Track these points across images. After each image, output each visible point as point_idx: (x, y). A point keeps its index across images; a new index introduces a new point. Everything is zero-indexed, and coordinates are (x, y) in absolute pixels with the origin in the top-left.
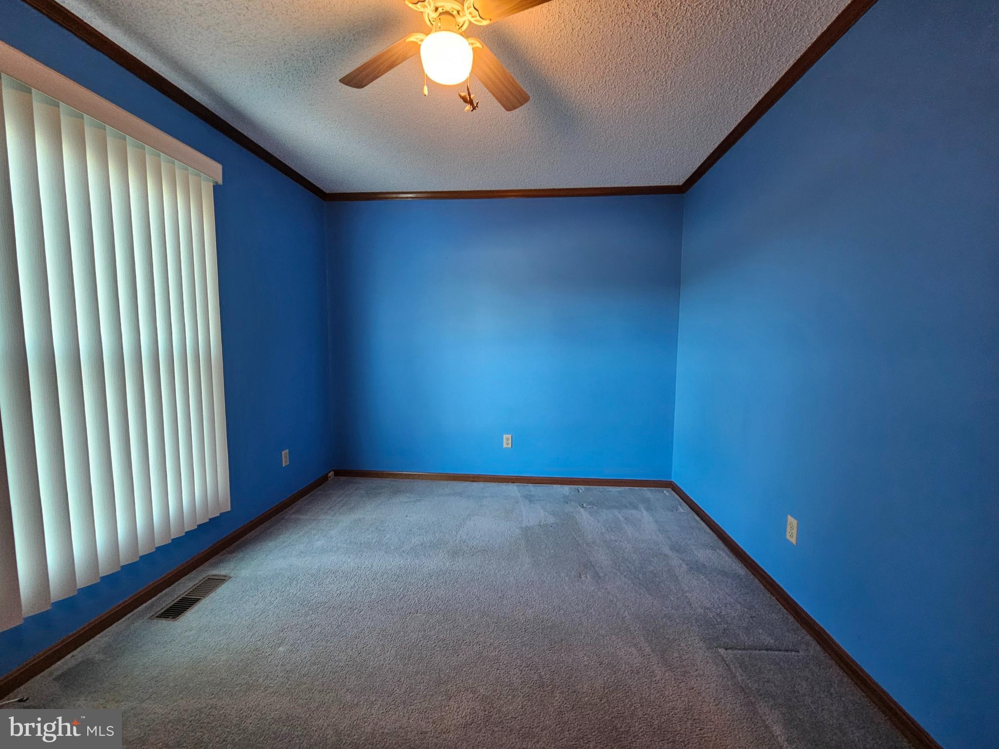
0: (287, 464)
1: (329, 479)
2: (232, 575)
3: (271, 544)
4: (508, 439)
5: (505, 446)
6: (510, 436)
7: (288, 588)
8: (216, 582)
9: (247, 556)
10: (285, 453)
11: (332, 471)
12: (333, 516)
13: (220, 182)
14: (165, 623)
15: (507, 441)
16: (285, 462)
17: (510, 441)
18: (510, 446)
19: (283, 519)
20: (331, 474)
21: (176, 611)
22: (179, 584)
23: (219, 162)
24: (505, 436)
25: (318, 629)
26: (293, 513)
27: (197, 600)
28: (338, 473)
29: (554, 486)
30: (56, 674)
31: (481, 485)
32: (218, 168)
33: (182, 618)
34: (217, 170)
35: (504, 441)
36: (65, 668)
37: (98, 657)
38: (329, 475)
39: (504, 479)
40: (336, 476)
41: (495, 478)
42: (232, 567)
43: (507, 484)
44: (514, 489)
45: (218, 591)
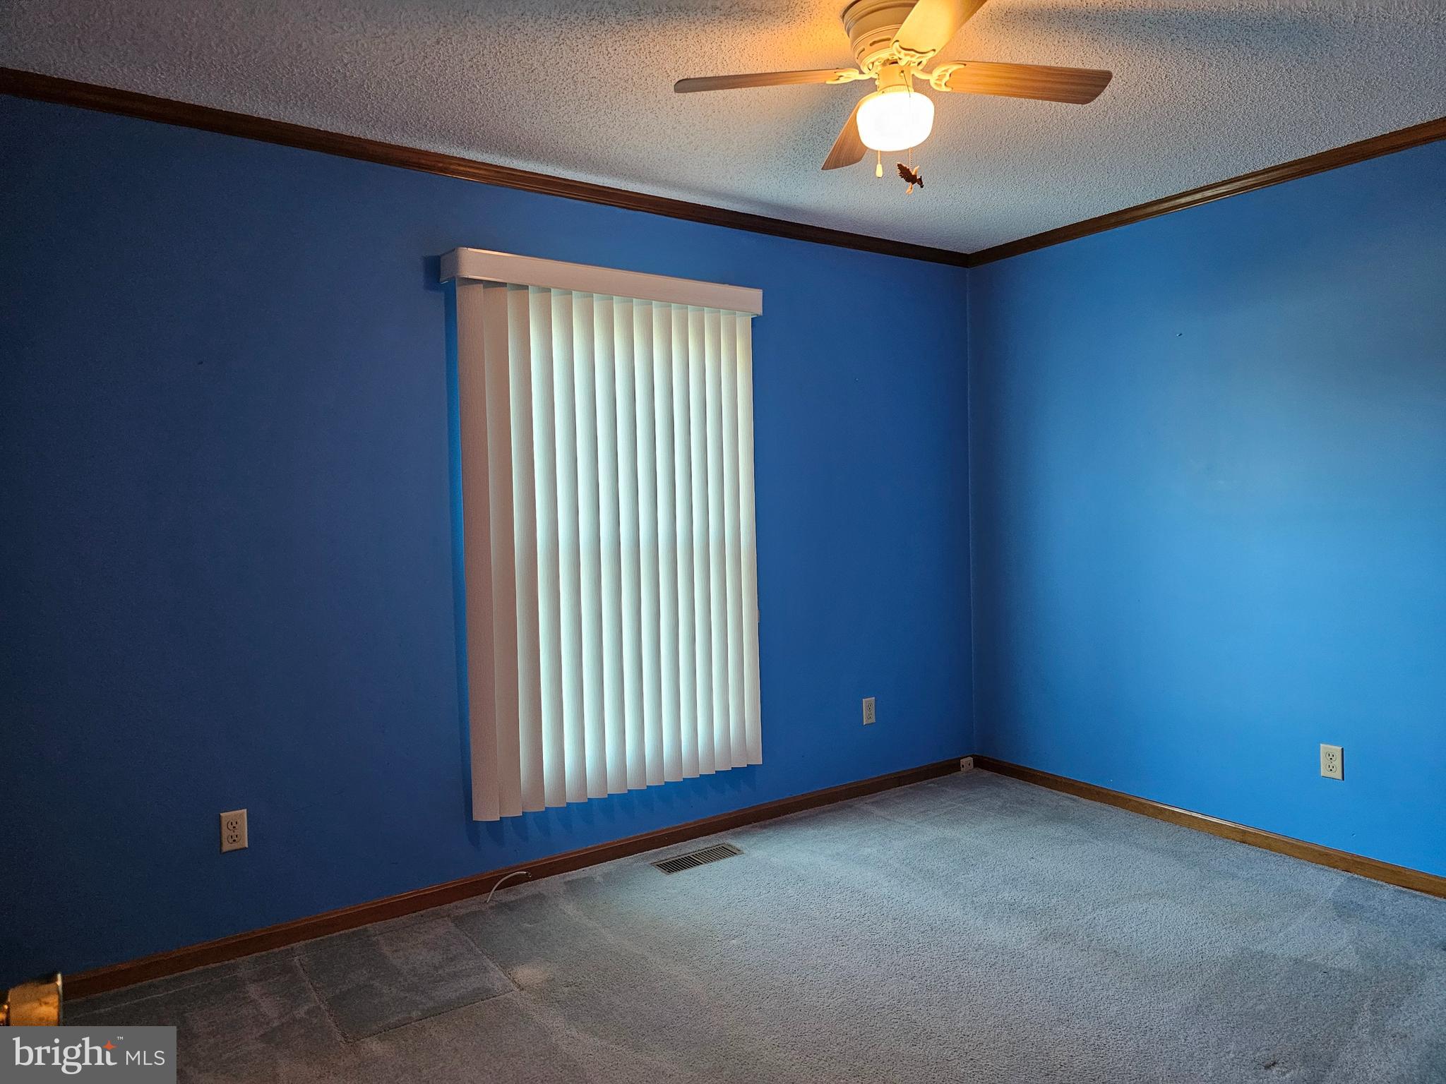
0: (870, 722)
1: (962, 769)
2: (745, 852)
3: (811, 832)
4: (1331, 757)
5: (1323, 772)
6: (1337, 750)
7: (788, 887)
8: (727, 852)
9: (775, 837)
10: (868, 703)
11: (971, 756)
12: (919, 822)
13: (760, 312)
14: (659, 873)
15: (1329, 760)
16: (868, 717)
17: (1338, 763)
18: (1337, 774)
19: (850, 807)
20: (967, 762)
21: (672, 867)
22: (692, 842)
23: (754, 287)
24: (1324, 747)
25: (783, 940)
27: (698, 864)
28: (980, 763)
30: (568, 879)
31: (1254, 853)
32: (757, 294)
33: (675, 875)
34: (753, 298)
35: (1324, 761)
36: (575, 877)
37: (599, 879)
38: (963, 761)
39: (1321, 854)
40: (975, 766)
41: (1299, 847)
42: (752, 843)
43: (1327, 868)
44: (1331, 882)
45: (722, 861)
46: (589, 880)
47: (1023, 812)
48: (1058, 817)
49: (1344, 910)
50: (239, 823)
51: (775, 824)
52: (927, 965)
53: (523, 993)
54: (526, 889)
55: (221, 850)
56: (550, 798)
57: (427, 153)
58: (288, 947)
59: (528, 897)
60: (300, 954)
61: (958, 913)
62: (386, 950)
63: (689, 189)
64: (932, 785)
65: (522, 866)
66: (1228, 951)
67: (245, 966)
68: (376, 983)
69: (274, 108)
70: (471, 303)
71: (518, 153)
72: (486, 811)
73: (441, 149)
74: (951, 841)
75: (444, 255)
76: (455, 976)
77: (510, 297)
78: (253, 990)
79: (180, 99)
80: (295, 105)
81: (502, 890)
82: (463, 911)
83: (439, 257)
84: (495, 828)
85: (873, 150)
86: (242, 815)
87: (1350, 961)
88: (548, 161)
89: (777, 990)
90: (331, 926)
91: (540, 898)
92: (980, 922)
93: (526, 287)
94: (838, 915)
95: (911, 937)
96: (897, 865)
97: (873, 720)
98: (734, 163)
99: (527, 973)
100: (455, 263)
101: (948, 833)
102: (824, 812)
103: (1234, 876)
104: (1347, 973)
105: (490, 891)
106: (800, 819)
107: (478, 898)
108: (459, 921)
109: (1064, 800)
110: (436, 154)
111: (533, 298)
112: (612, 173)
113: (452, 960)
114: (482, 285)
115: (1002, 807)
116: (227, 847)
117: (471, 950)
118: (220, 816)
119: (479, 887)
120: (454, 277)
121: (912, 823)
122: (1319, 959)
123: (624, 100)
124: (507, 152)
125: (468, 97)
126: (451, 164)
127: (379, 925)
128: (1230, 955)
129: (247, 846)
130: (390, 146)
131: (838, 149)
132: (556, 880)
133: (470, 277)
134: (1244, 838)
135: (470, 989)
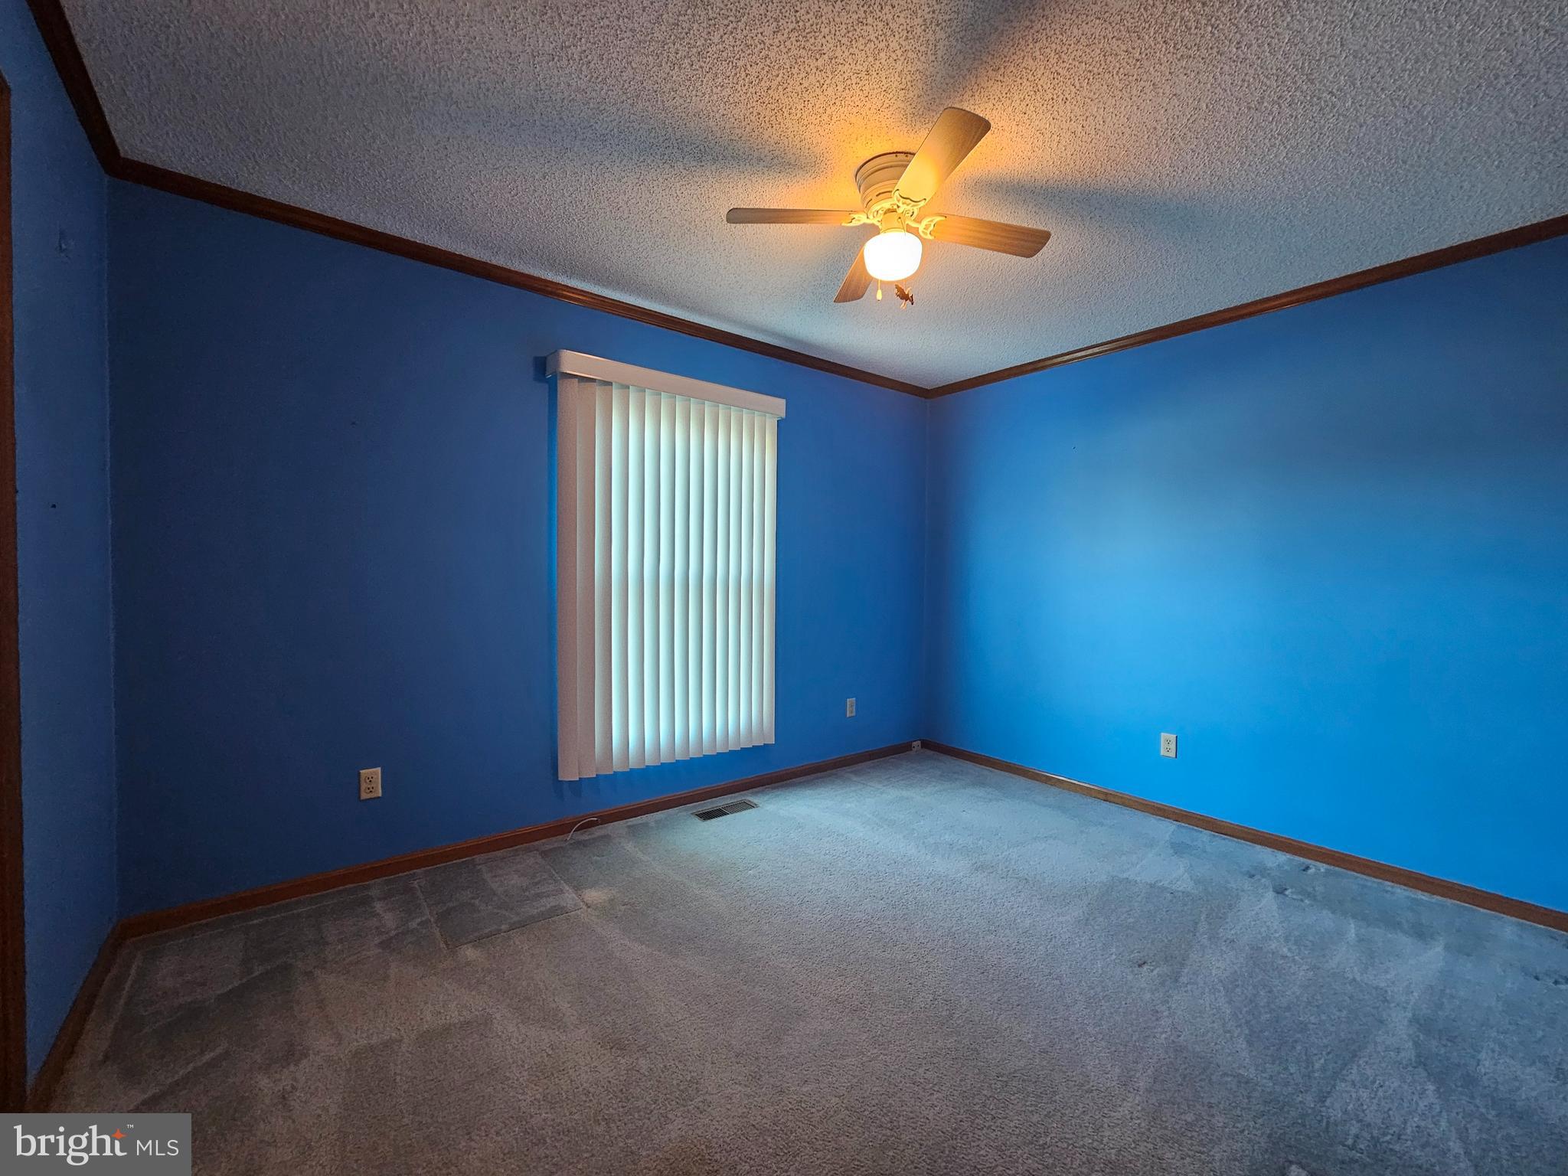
0: (851, 715)
1: (913, 749)
2: (761, 805)
3: (808, 792)
4: (1168, 742)
5: (1163, 752)
6: (1173, 737)
7: (791, 832)
8: (748, 806)
9: (782, 795)
10: (851, 701)
11: (920, 740)
13: (783, 415)
14: (697, 820)
15: (1167, 744)
16: (850, 712)
17: (1173, 746)
18: (1172, 754)
19: (836, 774)
20: (917, 744)
21: (707, 816)
22: (722, 798)
23: (780, 397)
24: (1164, 736)
25: (787, 871)
26: (851, 772)
27: (726, 814)
28: (926, 745)
29: (1258, 847)
30: (629, 824)
31: (1113, 807)
32: (781, 403)
33: (709, 822)
34: (779, 405)
35: (1163, 745)
36: (635, 823)
37: (653, 824)
38: (914, 744)
39: (1159, 809)
40: (922, 747)
41: (1143, 804)
42: (765, 799)
43: (1163, 819)
44: (1167, 828)
45: (744, 812)
46: (646, 825)
47: (956, 779)
48: (981, 783)
49: (1179, 849)
50: (375, 777)
51: (782, 786)
52: (892, 889)
53: (589, 910)
54: (598, 832)
55: (359, 797)
56: (617, 765)
57: (539, 279)
58: (411, 872)
59: (599, 837)
60: (419, 879)
61: (913, 851)
62: (487, 876)
63: (735, 322)
64: (893, 760)
65: (593, 814)
66: (1104, 878)
67: (376, 887)
68: (477, 902)
69: (418, 232)
70: (569, 393)
71: (607, 283)
72: (569, 773)
73: (550, 276)
74: (907, 798)
75: (548, 356)
76: (539, 896)
77: (599, 391)
78: (378, 906)
79: (344, 218)
80: (435, 228)
81: (579, 832)
82: (548, 847)
83: (545, 358)
84: (577, 786)
85: (876, 279)
86: (376, 773)
87: (1186, 884)
88: (631, 292)
89: (781, 909)
90: (445, 857)
91: (606, 838)
92: (929, 857)
93: (610, 384)
94: (827, 852)
95: (880, 868)
96: (869, 816)
97: (854, 714)
98: (769, 302)
99: (593, 895)
100: (557, 363)
101: (905, 793)
102: (817, 778)
103: (1102, 824)
104: (1188, 894)
105: (570, 832)
106: (800, 783)
107: (560, 837)
108: (545, 854)
109: (985, 771)
110: (545, 281)
111: (616, 393)
112: (679, 305)
113: (537, 883)
114: (577, 380)
115: (941, 776)
116: (364, 796)
117: (551, 876)
118: (359, 773)
119: (562, 829)
120: (555, 372)
121: (880, 786)
122: (1166, 883)
123: (689, 240)
124: (598, 282)
125: (569, 230)
126: (557, 289)
127: (483, 856)
128: (1105, 881)
129: (380, 795)
130: (510, 271)
131: (847, 286)
132: (620, 826)
133: (568, 372)
134: (1107, 797)
135: (548, 906)
